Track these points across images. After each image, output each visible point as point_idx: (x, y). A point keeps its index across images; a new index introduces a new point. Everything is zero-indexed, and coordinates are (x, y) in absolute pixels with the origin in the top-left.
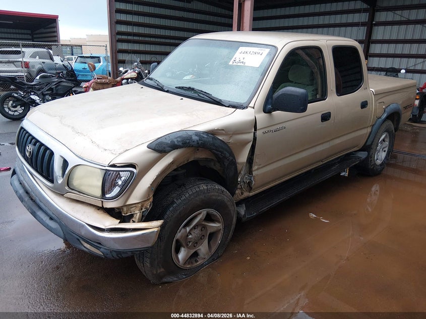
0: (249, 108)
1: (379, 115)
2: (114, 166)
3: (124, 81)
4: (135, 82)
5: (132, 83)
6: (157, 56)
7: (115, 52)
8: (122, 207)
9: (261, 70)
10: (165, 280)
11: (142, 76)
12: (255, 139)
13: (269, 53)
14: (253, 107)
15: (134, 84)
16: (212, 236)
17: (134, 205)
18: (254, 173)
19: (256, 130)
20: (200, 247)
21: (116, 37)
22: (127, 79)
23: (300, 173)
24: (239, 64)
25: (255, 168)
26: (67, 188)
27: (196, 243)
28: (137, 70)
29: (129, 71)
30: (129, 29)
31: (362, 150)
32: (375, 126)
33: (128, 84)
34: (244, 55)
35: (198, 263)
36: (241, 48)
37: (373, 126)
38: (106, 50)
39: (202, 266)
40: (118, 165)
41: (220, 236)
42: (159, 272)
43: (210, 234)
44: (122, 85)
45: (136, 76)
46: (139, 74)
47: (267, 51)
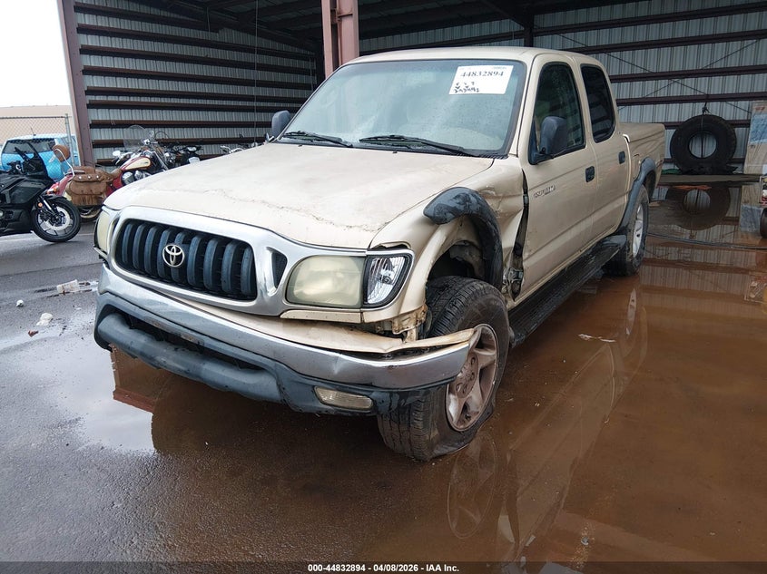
0: (510, 157)
1: (635, 176)
2: (380, 248)
3: (126, 176)
4: (147, 176)
5: (142, 178)
6: (166, 129)
7: (85, 126)
8: (394, 318)
9: (511, 98)
10: (437, 452)
11: (159, 164)
12: (526, 207)
13: (513, 71)
14: (517, 156)
15: (145, 179)
16: (484, 373)
17: (407, 316)
18: (525, 264)
19: (526, 192)
20: (471, 394)
21: (88, 98)
22: (133, 171)
23: (560, 269)
24: (468, 92)
25: (525, 255)
26: (284, 302)
27: (466, 388)
28: (149, 153)
29: (134, 156)
30: (109, 83)
31: (617, 233)
32: (633, 193)
33: (136, 180)
34: (472, 78)
35: (471, 422)
36: (459, 68)
37: (630, 192)
38: (67, 123)
39: (476, 425)
40: (387, 246)
41: (494, 372)
42: (432, 436)
43: (481, 370)
44: (124, 184)
45: (148, 165)
46: (153, 159)
47: (509, 69)
